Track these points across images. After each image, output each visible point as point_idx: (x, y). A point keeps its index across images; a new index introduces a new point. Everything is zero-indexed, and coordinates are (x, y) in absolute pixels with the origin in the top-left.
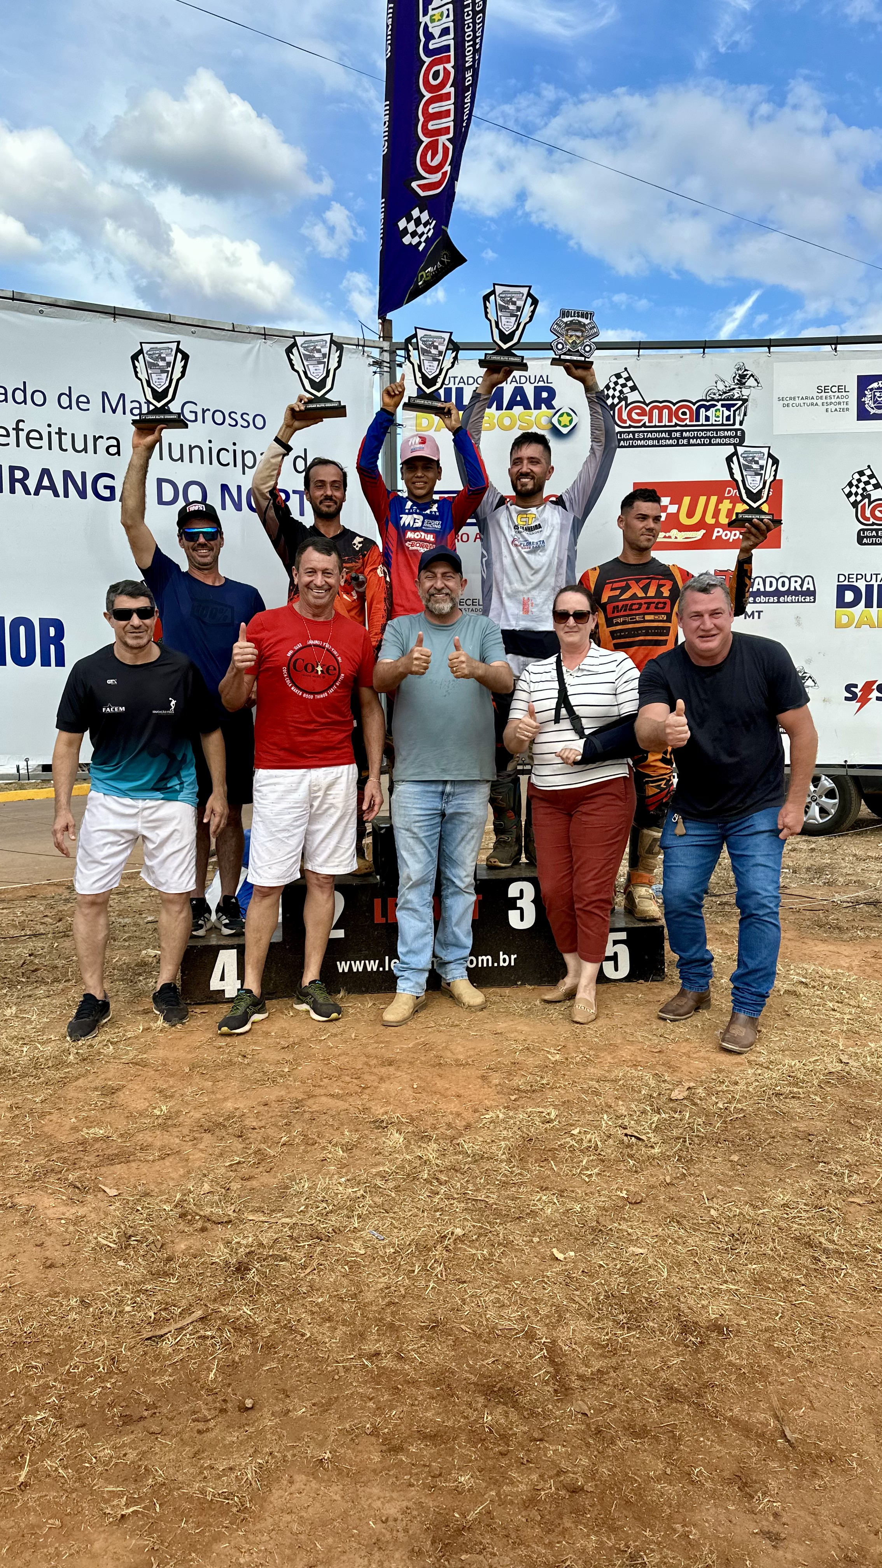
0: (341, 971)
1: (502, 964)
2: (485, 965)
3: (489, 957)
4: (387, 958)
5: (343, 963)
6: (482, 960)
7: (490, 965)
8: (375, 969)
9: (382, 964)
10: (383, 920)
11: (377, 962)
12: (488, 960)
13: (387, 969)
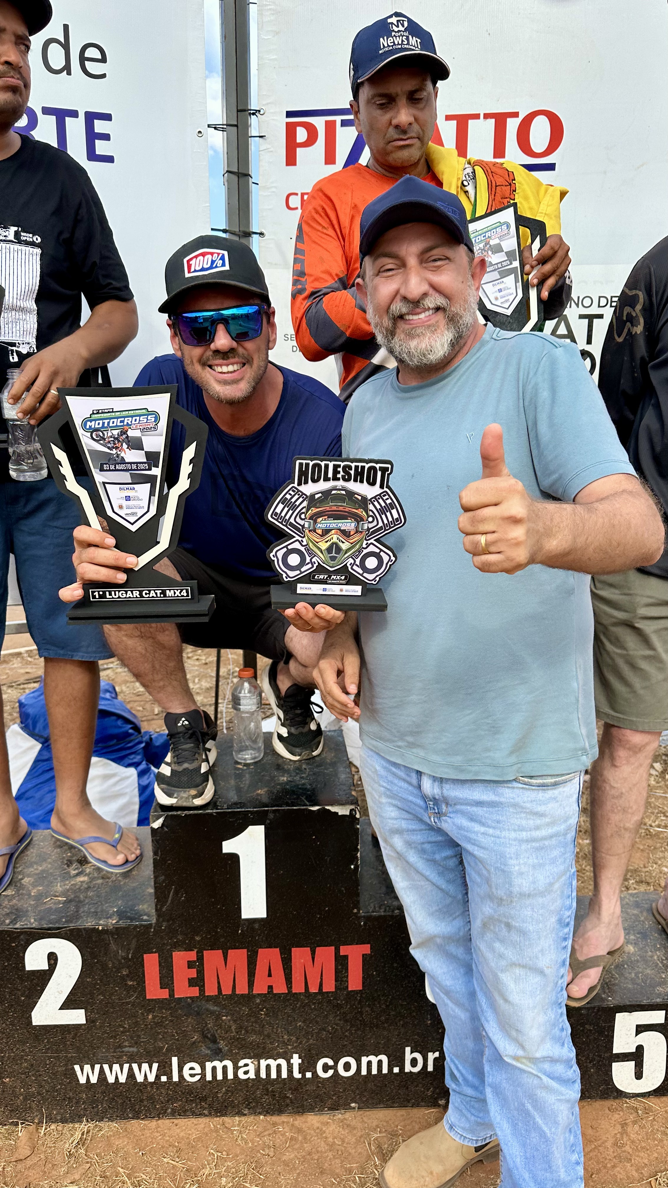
0: (82, 1080)
1: (408, 1068)
2: (374, 1071)
3: (384, 1058)
4: (175, 1060)
5: (87, 1068)
6: (369, 1063)
7: (385, 1071)
8: (151, 1078)
9: (165, 1069)
10: (164, 994)
11: (155, 1066)
12: (380, 1063)
13: (176, 1078)
